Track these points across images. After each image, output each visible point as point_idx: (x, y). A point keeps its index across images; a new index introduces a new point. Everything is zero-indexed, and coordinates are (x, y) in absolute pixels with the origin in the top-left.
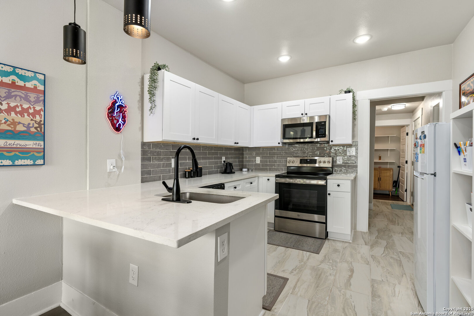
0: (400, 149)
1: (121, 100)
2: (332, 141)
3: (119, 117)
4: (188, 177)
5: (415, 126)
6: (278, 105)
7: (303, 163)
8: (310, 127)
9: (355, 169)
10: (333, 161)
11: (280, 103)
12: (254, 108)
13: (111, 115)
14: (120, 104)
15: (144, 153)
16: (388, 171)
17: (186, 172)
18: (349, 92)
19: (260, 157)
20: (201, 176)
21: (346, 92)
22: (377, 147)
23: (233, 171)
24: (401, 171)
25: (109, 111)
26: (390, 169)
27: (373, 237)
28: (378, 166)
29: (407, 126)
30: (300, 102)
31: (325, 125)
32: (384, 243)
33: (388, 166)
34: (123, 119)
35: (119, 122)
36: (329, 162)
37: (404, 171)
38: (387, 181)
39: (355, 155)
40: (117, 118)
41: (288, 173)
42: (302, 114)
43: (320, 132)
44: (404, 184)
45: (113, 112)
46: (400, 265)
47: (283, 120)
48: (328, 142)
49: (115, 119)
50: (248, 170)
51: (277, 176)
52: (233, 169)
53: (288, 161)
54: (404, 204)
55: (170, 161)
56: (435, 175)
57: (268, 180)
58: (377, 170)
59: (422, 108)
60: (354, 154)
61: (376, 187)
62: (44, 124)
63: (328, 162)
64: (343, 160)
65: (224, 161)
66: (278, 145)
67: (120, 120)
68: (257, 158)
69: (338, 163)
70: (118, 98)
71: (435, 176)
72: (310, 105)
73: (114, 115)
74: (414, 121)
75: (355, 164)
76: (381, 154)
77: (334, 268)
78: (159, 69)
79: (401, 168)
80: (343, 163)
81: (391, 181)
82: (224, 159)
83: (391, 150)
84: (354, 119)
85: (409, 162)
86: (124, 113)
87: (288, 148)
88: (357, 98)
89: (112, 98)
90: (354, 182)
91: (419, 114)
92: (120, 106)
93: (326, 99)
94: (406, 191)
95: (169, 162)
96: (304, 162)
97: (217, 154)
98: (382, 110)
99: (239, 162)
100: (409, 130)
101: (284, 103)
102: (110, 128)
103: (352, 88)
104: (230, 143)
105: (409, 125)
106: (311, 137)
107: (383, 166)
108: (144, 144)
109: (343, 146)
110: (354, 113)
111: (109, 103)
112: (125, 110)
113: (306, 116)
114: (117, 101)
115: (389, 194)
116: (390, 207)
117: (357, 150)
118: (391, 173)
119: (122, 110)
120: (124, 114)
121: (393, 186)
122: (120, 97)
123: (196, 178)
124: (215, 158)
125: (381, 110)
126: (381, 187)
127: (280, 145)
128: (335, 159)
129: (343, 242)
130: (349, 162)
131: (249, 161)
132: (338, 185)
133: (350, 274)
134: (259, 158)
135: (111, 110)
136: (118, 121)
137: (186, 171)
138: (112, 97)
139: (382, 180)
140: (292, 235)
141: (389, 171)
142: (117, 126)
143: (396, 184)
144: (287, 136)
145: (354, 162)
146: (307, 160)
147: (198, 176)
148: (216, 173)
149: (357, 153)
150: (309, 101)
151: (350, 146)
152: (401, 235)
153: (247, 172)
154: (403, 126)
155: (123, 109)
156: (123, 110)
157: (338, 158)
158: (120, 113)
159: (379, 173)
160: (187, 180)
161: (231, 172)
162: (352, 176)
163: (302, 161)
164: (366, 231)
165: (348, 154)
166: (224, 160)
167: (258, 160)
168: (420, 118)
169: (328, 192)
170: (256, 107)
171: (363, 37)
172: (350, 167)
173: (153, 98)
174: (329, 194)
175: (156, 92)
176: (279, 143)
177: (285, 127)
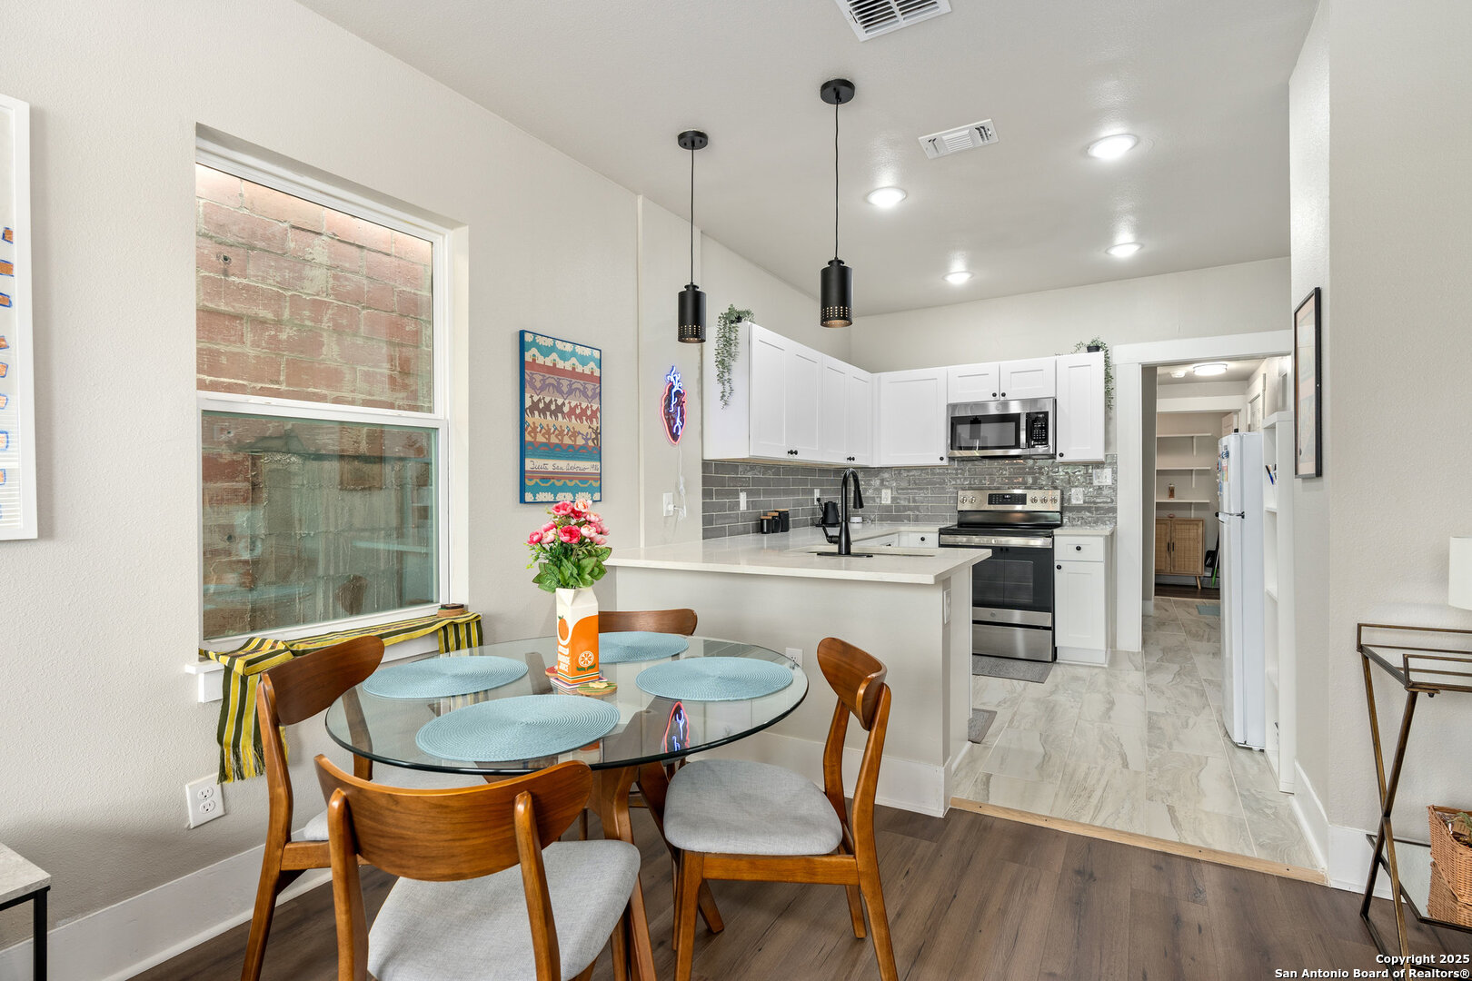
1: (680, 382)
2: (1061, 455)
3: (677, 413)
4: (768, 532)
5: (1253, 414)
6: (938, 372)
7: (996, 502)
8: (1013, 425)
9: (1111, 515)
10: (1062, 499)
11: (942, 369)
12: (878, 378)
13: (668, 410)
14: (678, 389)
15: (705, 481)
16: (1191, 527)
17: (762, 520)
18: (1097, 348)
19: (892, 489)
21: (1090, 349)
22: (1162, 463)
25: (666, 404)
26: (1195, 522)
27: (1153, 661)
28: (1165, 514)
29: (1237, 412)
30: (990, 367)
31: (1046, 418)
32: (1176, 667)
33: (1193, 514)
34: (681, 418)
35: (676, 423)
36: (1054, 500)
38: (1189, 550)
39: (1110, 484)
40: (674, 416)
41: (960, 525)
42: (995, 395)
43: (1036, 434)
45: (670, 404)
46: (1202, 694)
47: (950, 407)
48: (1053, 457)
49: (673, 418)
50: (864, 520)
51: (942, 532)
53: (960, 498)
57: (923, 539)
58: (1166, 524)
59: (1265, 375)
60: (1109, 482)
61: (1163, 568)
62: (600, 433)
63: (1051, 500)
64: (1085, 495)
65: (819, 500)
66: (939, 463)
67: (678, 420)
68: (884, 491)
69: (1074, 502)
70: (676, 379)
71: (1243, 517)
72: (1013, 375)
73: (671, 411)
74: (1251, 402)
75: (1110, 505)
76: (1175, 482)
77: (1078, 699)
78: (739, 319)
80: (1085, 502)
81: (1200, 552)
82: (817, 494)
83: (1200, 472)
84: (1109, 406)
86: (684, 406)
87: (958, 469)
88: (1114, 360)
89: (667, 379)
90: (1111, 540)
91: (1258, 387)
92: (678, 394)
93: (1047, 362)
95: (737, 498)
96: (1000, 502)
97: (804, 482)
98: (1173, 376)
101: (951, 368)
102: (667, 434)
103: (1102, 340)
105: (1240, 410)
106: (1016, 445)
107: (1180, 514)
108: (706, 465)
109: (1086, 465)
110: (1108, 394)
111: (663, 390)
112: (685, 401)
113: (1001, 398)
114: (674, 385)
115: (1197, 587)
116: (1195, 612)
117: (1115, 472)
118: (1200, 531)
120: (682, 408)
121: (1206, 566)
122: (679, 377)
123: (779, 534)
124: (803, 492)
125: (1169, 374)
126: (1174, 567)
127: (945, 462)
128: (1066, 497)
129: (1090, 666)
130: (1098, 500)
132: (1078, 548)
133: (1108, 706)
134: (889, 491)
135: (668, 402)
137: (762, 517)
139: (1176, 548)
141: (1195, 527)
142: (675, 431)
143: (1212, 558)
144: (958, 444)
145: (1109, 500)
146: (1004, 495)
147: (783, 530)
148: (805, 525)
149: (1115, 480)
150: (1009, 365)
151: (1098, 465)
152: (1211, 656)
153: (861, 525)
154: (1227, 413)
155: (683, 398)
156: (683, 401)
157: (1073, 490)
158: (678, 405)
159: (1168, 531)
160: (766, 537)
161: (837, 523)
162: (1107, 530)
163: (992, 499)
164: (1137, 651)
165: (1096, 483)
166: (819, 496)
167: (886, 496)
168: (1261, 398)
169: (1056, 564)
170: (885, 376)
171: (1125, 247)
172: (1100, 510)
173: (726, 374)
174: (1059, 567)
175: (733, 363)
176: (942, 459)
177: (955, 422)
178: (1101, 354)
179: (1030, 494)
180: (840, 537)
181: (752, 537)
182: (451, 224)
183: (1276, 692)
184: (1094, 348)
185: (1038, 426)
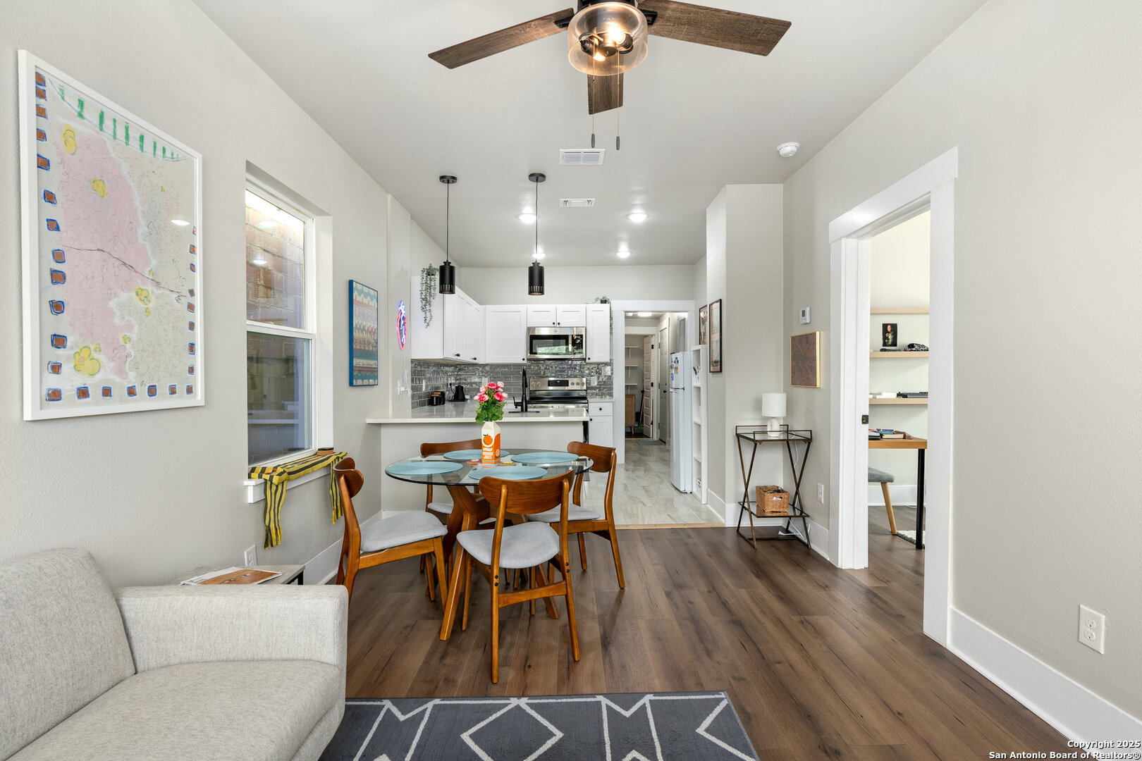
0: (643, 367)
3: (403, 330)
5: (662, 338)
6: (521, 308)
8: (565, 341)
9: (610, 391)
10: (587, 383)
11: (526, 305)
12: (485, 309)
14: (404, 315)
17: (433, 397)
18: (606, 302)
19: (488, 377)
21: (602, 302)
24: (645, 397)
26: (631, 396)
29: (652, 336)
30: (551, 307)
31: (582, 338)
33: (629, 392)
37: (649, 397)
39: (610, 375)
40: (402, 332)
42: (554, 323)
44: (649, 415)
45: (400, 325)
47: (528, 329)
48: (585, 359)
54: (651, 440)
56: (684, 389)
60: (609, 373)
62: (377, 343)
64: (598, 381)
65: (450, 384)
66: (522, 362)
68: (483, 378)
69: (593, 385)
72: (563, 313)
75: (610, 386)
78: (435, 274)
79: (645, 393)
80: (598, 385)
81: (633, 413)
84: (611, 333)
85: (655, 385)
88: (614, 309)
92: (404, 318)
93: (581, 307)
94: (652, 424)
100: (654, 341)
101: (529, 306)
102: (399, 344)
103: (608, 297)
105: (654, 336)
106: (566, 353)
108: (413, 361)
109: (598, 364)
110: (611, 327)
113: (558, 326)
115: (631, 432)
117: (612, 369)
119: (404, 322)
120: (405, 327)
121: (636, 420)
127: (525, 362)
128: (589, 382)
132: (601, 409)
134: (487, 379)
141: (631, 399)
144: (533, 351)
145: (609, 384)
146: (557, 381)
149: (612, 373)
150: (561, 307)
151: (606, 364)
154: (646, 336)
157: (592, 378)
158: (403, 325)
160: (435, 408)
162: (609, 399)
163: (550, 384)
165: (603, 374)
168: (667, 330)
170: (489, 307)
171: (624, 252)
172: (605, 389)
173: (428, 307)
174: (591, 420)
175: (432, 300)
176: (524, 359)
177: (531, 338)
178: (607, 305)
179: (571, 380)
180: (522, 402)
181: (427, 407)
182: (320, 212)
183: (700, 463)
184: (604, 301)
185: (578, 342)
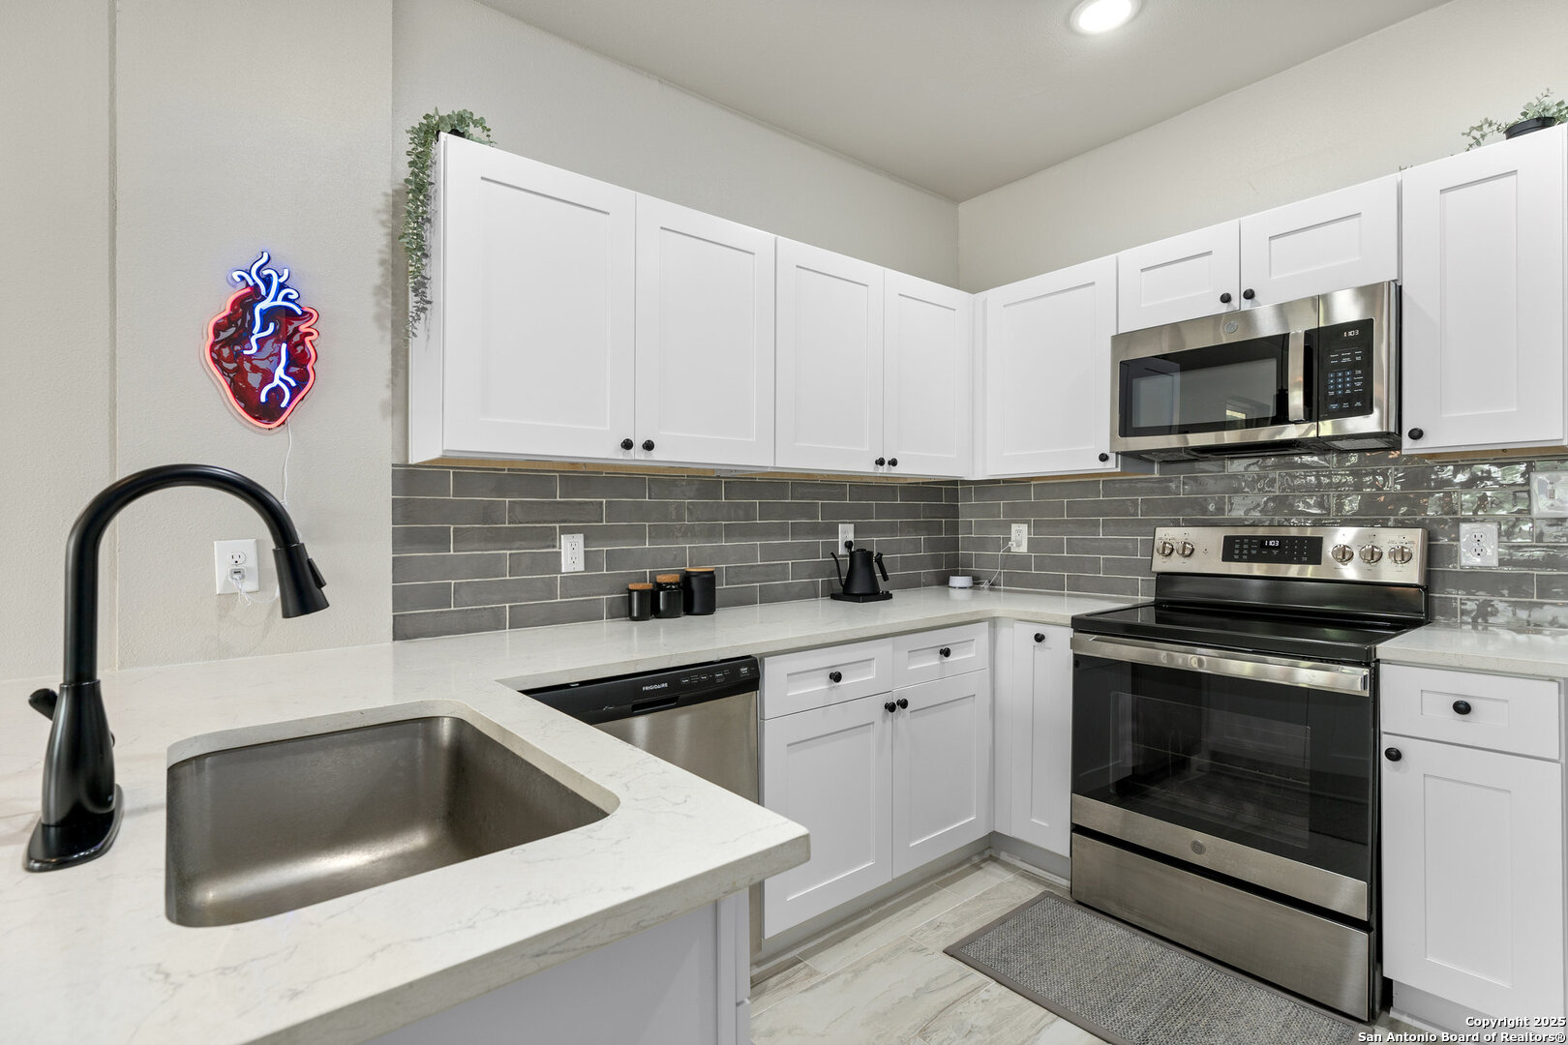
1: (282, 286)
2: (1417, 434)
3: (275, 358)
4: (642, 617)
6: (1098, 269)
7: (1241, 554)
8: (1270, 366)
12: (985, 302)
13: (232, 350)
14: (280, 302)
15: (407, 510)
17: (630, 592)
18: (1544, 122)
19: (1028, 522)
20: (709, 609)
23: (883, 586)
25: (223, 335)
30: (1217, 236)
34: (294, 369)
35: (272, 381)
36: (1402, 555)
40: (262, 365)
41: (1159, 604)
42: (1226, 299)
43: (1336, 384)
45: (243, 336)
47: (1118, 340)
48: (1391, 441)
49: (255, 369)
50: (976, 582)
51: (1080, 624)
52: (885, 578)
53: (1158, 544)
55: (554, 547)
57: (1039, 638)
63: (1393, 554)
65: (849, 545)
66: (1099, 466)
67: (280, 372)
68: (1014, 527)
70: (267, 281)
72: (1272, 241)
73: (246, 352)
82: (846, 532)
86: (302, 342)
87: (1159, 481)
89: (238, 280)
92: (278, 315)
93: (1373, 195)
95: (548, 547)
96: (1249, 554)
97: (809, 511)
99: (932, 545)
101: (1128, 252)
102: (230, 408)
104: (855, 460)
106: (1282, 417)
108: (407, 473)
109: (1505, 458)
111: (220, 303)
112: (303, 328)
113: (1244, 305)
114: (263, 292)
119: (291, 329)
120: (300, 349)
122: (279, 277)
123: (683, 620)
124: (796, 531)
127: (1112, 465)
128: (1443, 543)
131: (981, 543)
134: (1024, 527)
135: (232, 330)
136: (268, 376)
137: (631, 587)
138: (235, 275)
140: (1157, 948)
142: (263, 399)
144: (1143, 420)
146: (1264, 539)
147: (695, 611)
148: (804, 594)
151: (1554, 458)
153: (970, 591)
155: (296, 323)
156: (296, 330)
158: (279, 342)
161: (874, 595)
163: (1232, 549)
166: (851, 537)
167: (1020, 537)
169: (1387, 742)
170: (995, 296)
174: (1395, 755)
176: (1103, 458)
177: (1131, 373)
184: (1531, 124)
185: (1341, 361)
